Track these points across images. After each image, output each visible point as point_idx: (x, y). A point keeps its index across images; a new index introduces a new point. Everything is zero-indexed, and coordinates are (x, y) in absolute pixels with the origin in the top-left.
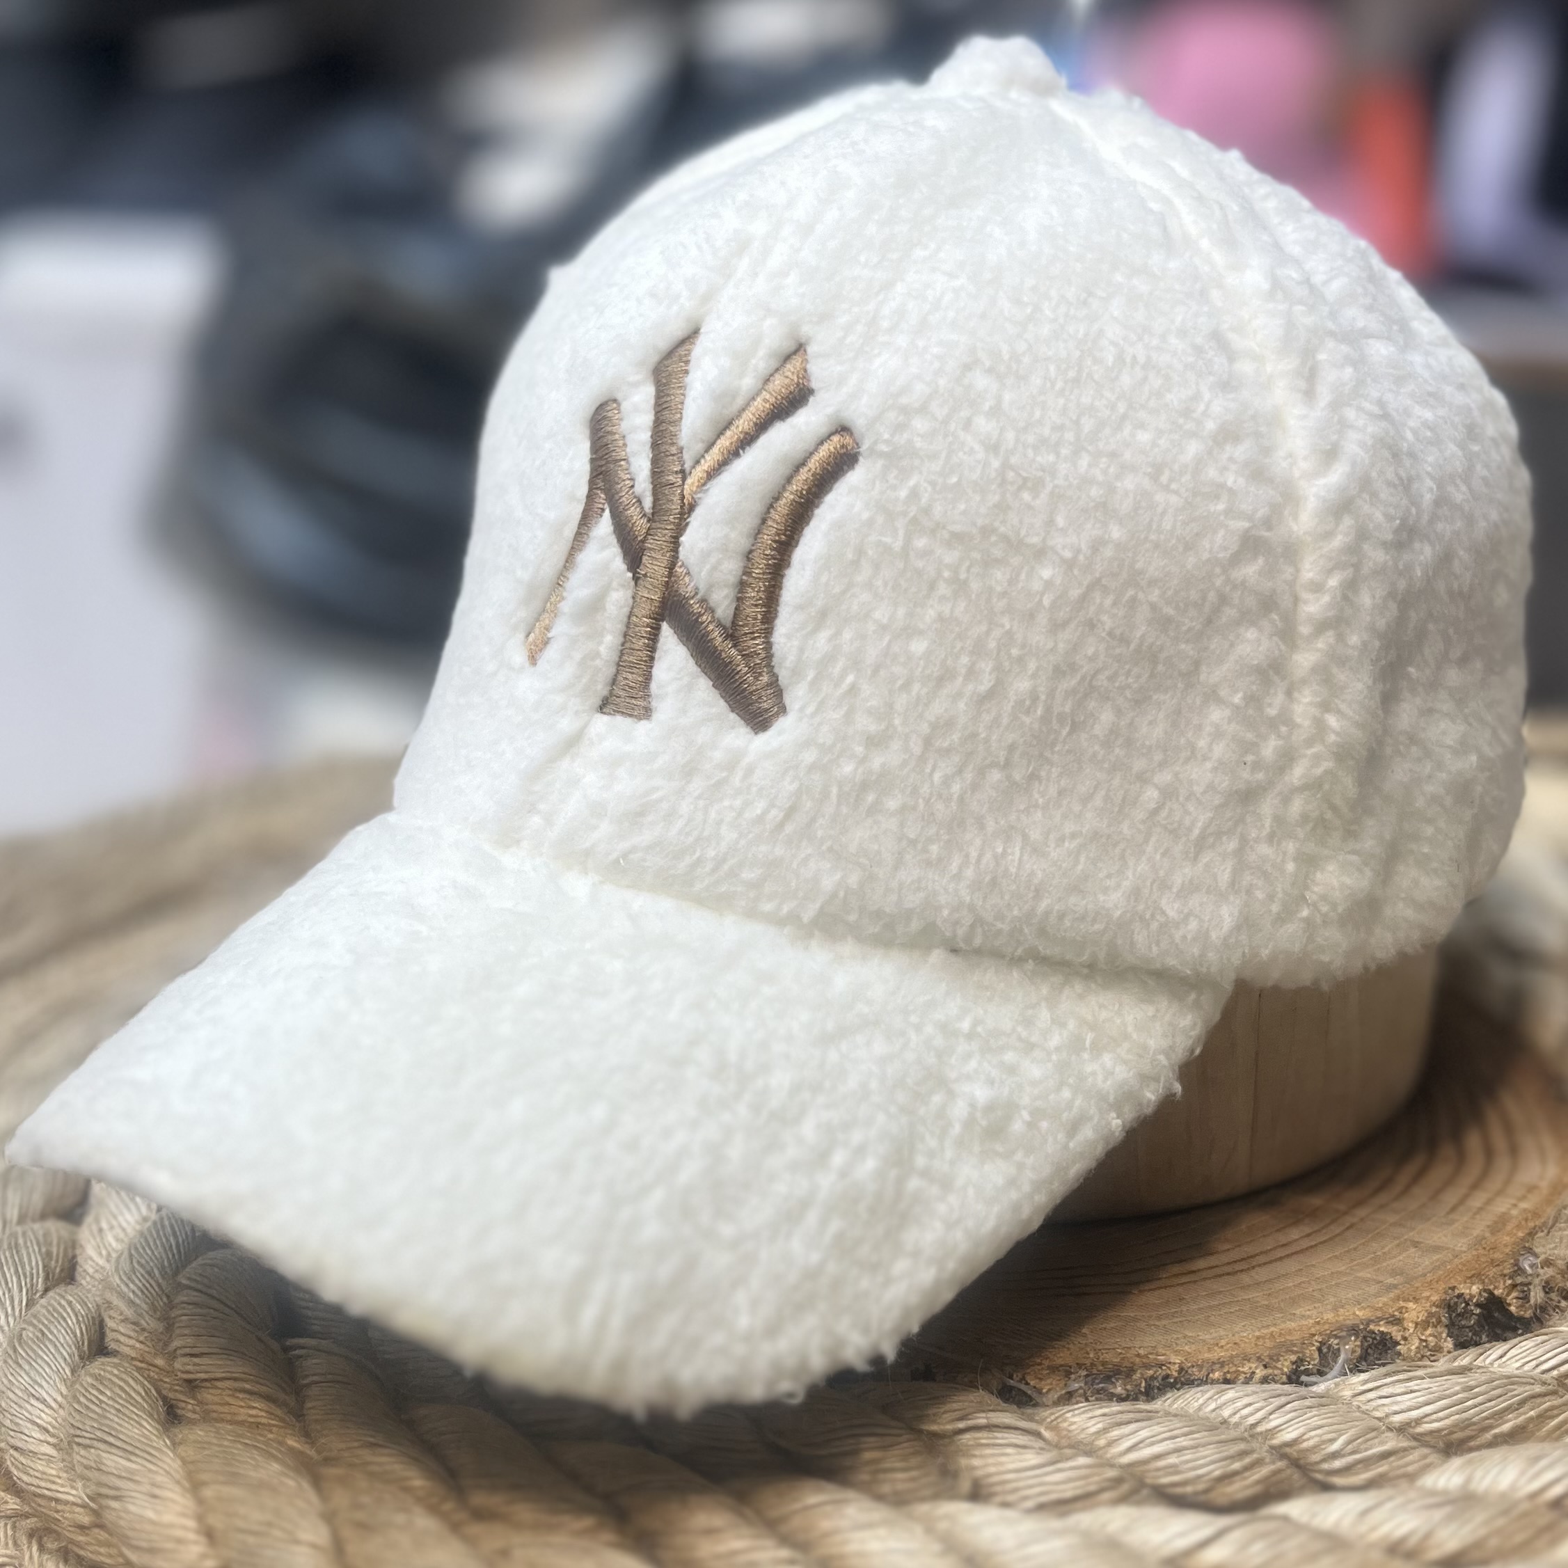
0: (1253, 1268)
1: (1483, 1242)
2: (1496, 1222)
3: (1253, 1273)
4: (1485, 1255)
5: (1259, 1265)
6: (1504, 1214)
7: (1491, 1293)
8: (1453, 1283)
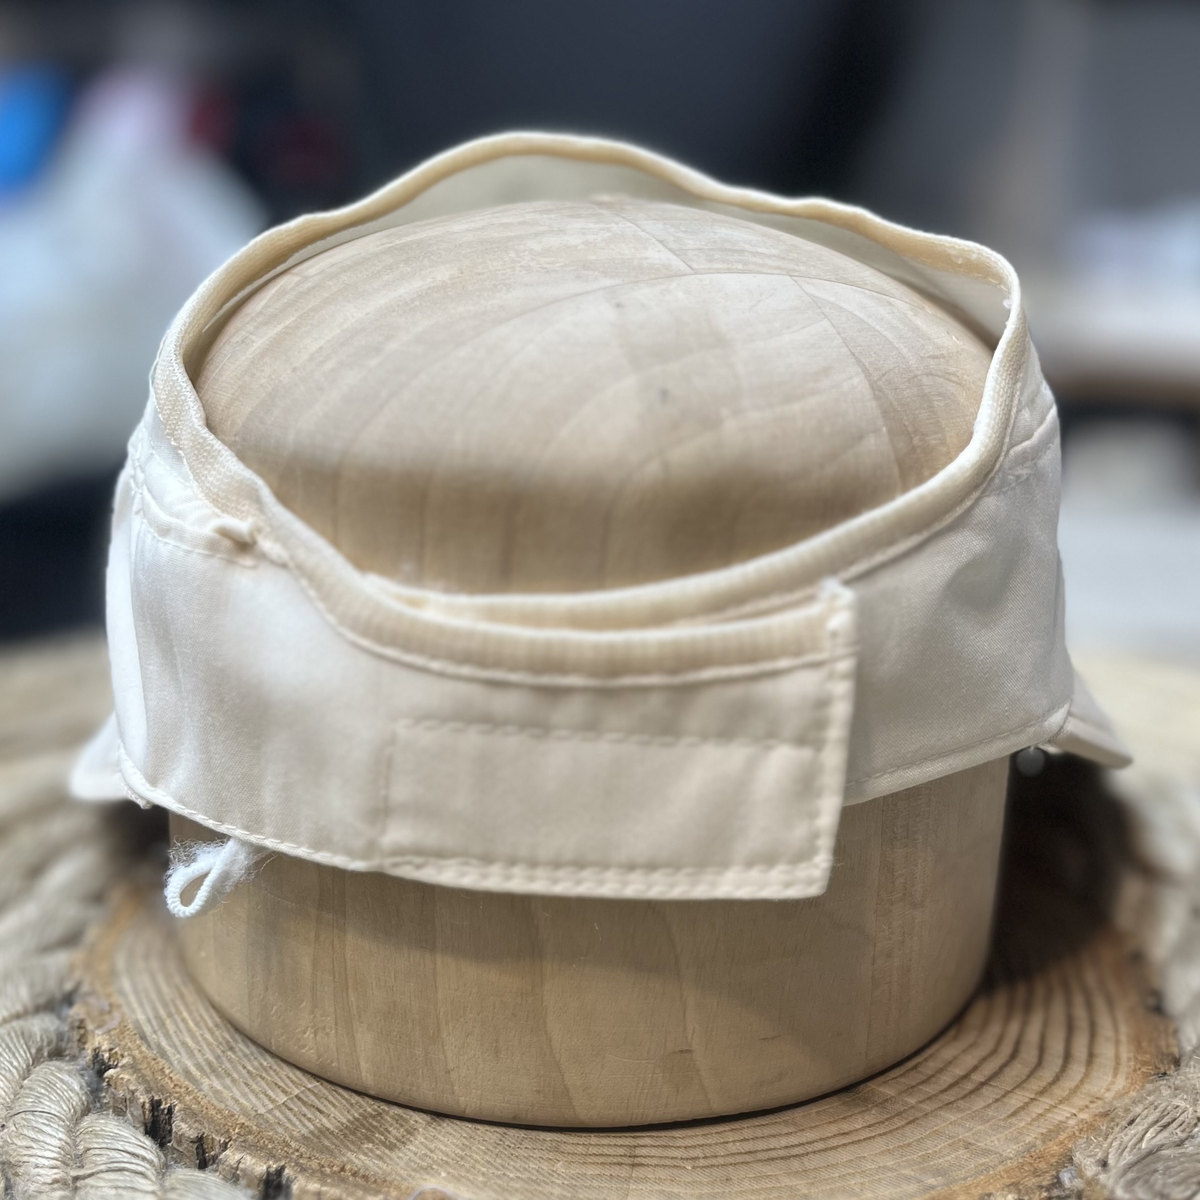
0: (807, 1154)
1: (1033, 1150)
2: (1050, 1131)
3: (805, 1159)
4: (1031, 1164)
5: (814, 1152)
6: (1061, 1122)
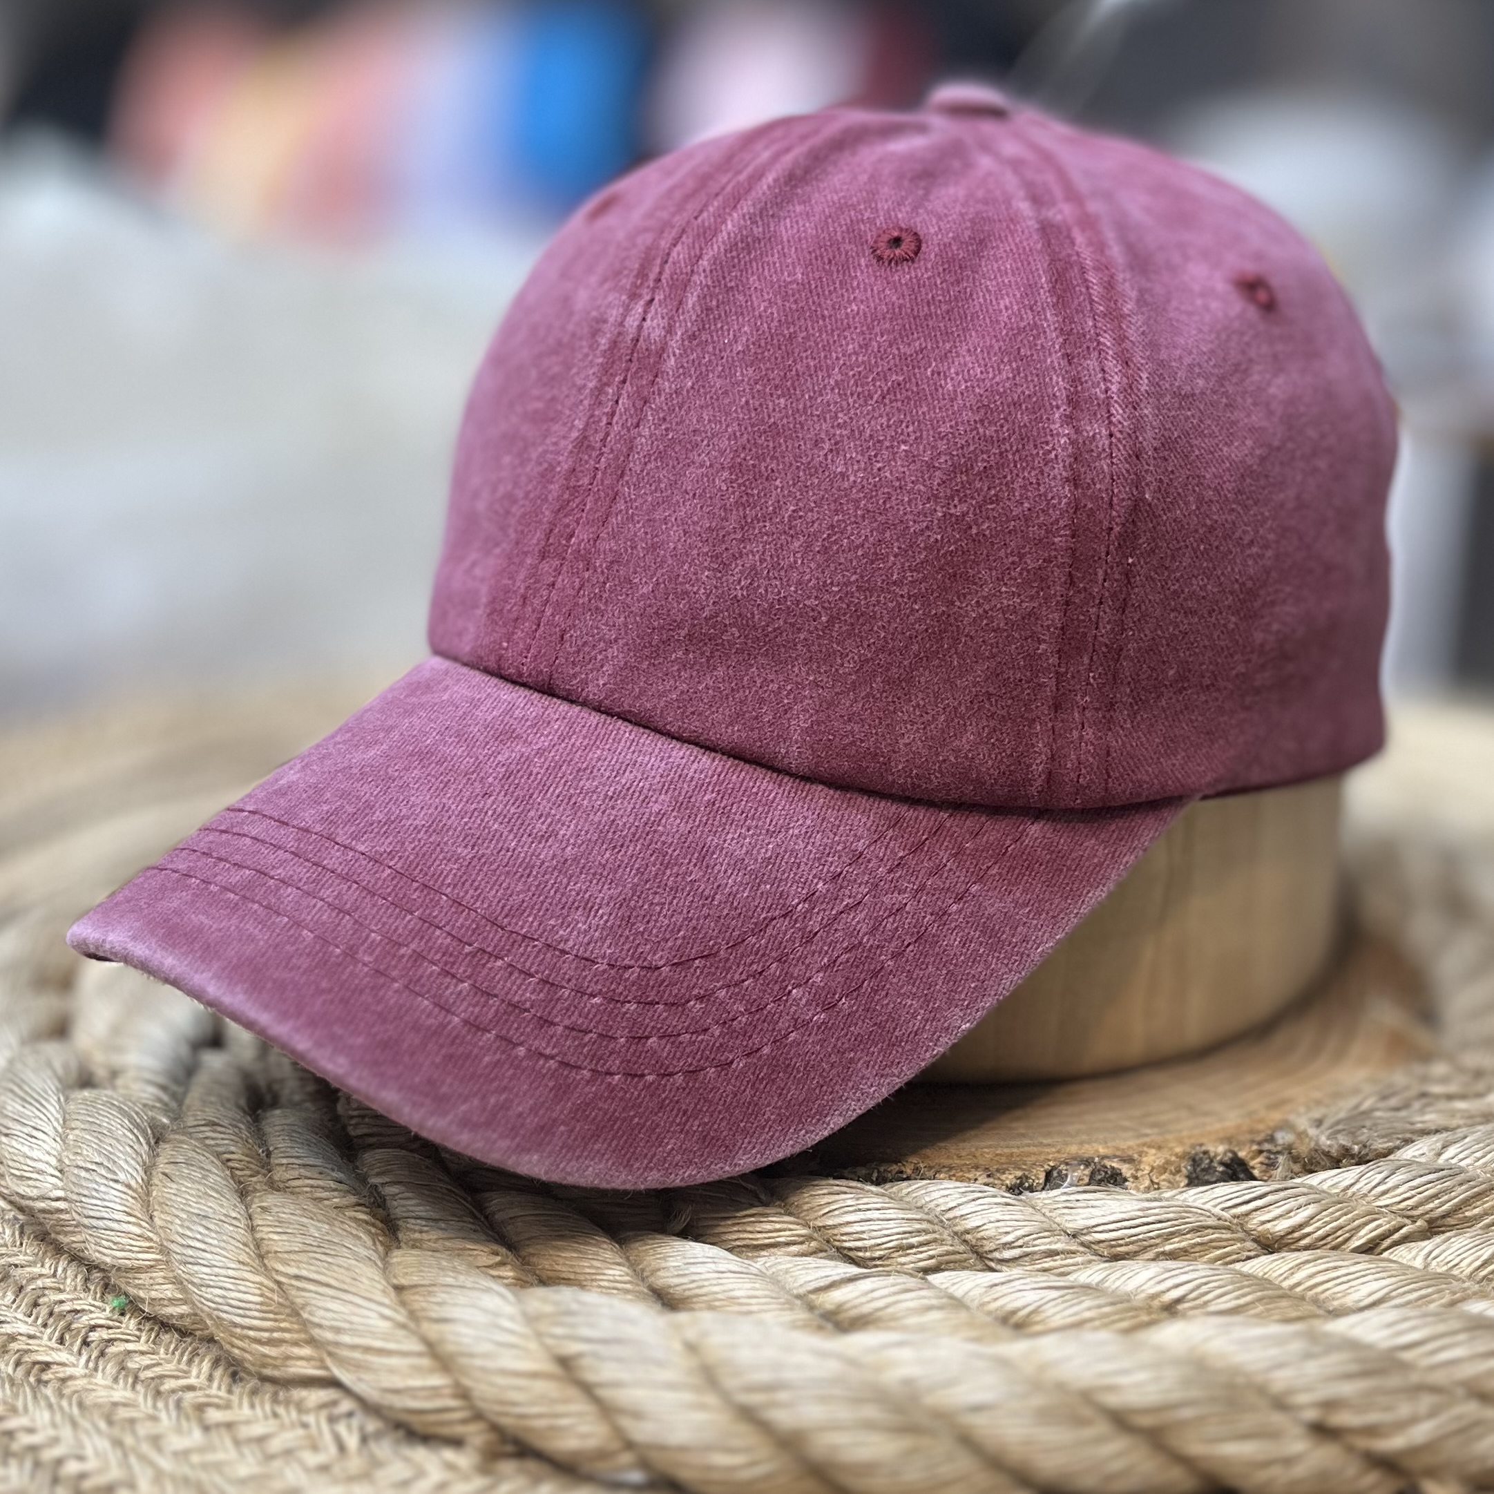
1: (1254, 1115)
4: (1248, 1125)
7: (1235, 1153)
8: (1204, 1140)
